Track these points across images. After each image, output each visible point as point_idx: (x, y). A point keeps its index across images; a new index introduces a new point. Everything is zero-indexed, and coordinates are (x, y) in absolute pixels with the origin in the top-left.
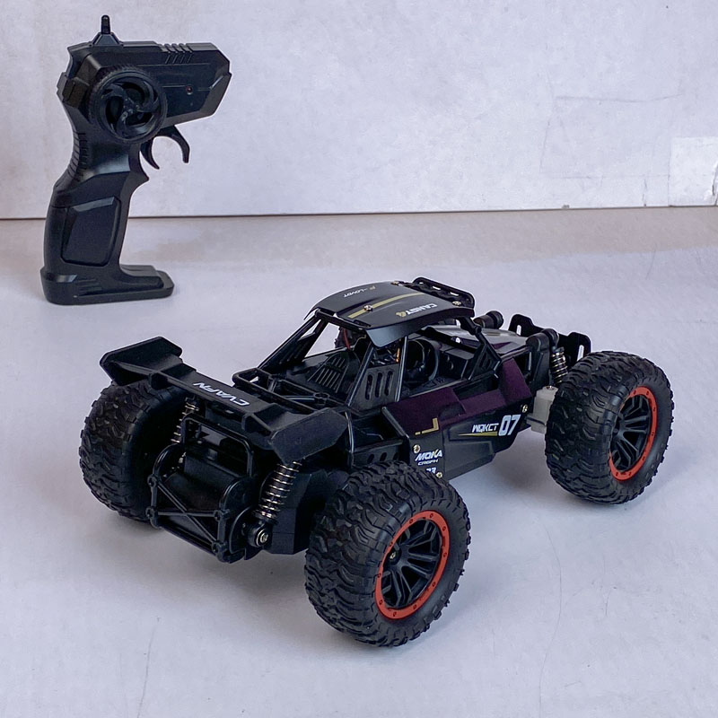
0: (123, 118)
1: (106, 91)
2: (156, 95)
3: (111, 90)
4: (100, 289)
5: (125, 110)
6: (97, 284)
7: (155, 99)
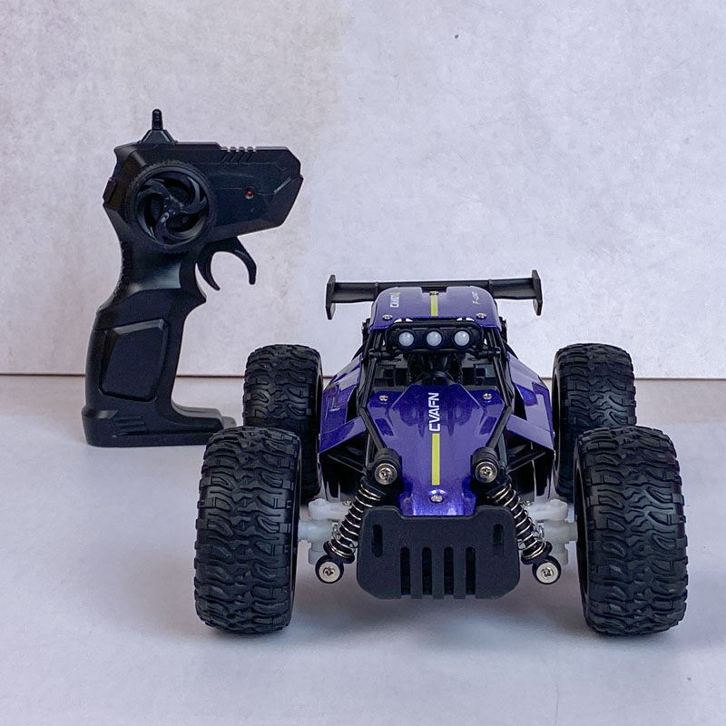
0: (163, 220)
1: (143, 187)
2: (203, 193)
3: (149, 187)
4: (145, 429)
5: (167, 210)
6: (142, 423)
7: (201, 200)
